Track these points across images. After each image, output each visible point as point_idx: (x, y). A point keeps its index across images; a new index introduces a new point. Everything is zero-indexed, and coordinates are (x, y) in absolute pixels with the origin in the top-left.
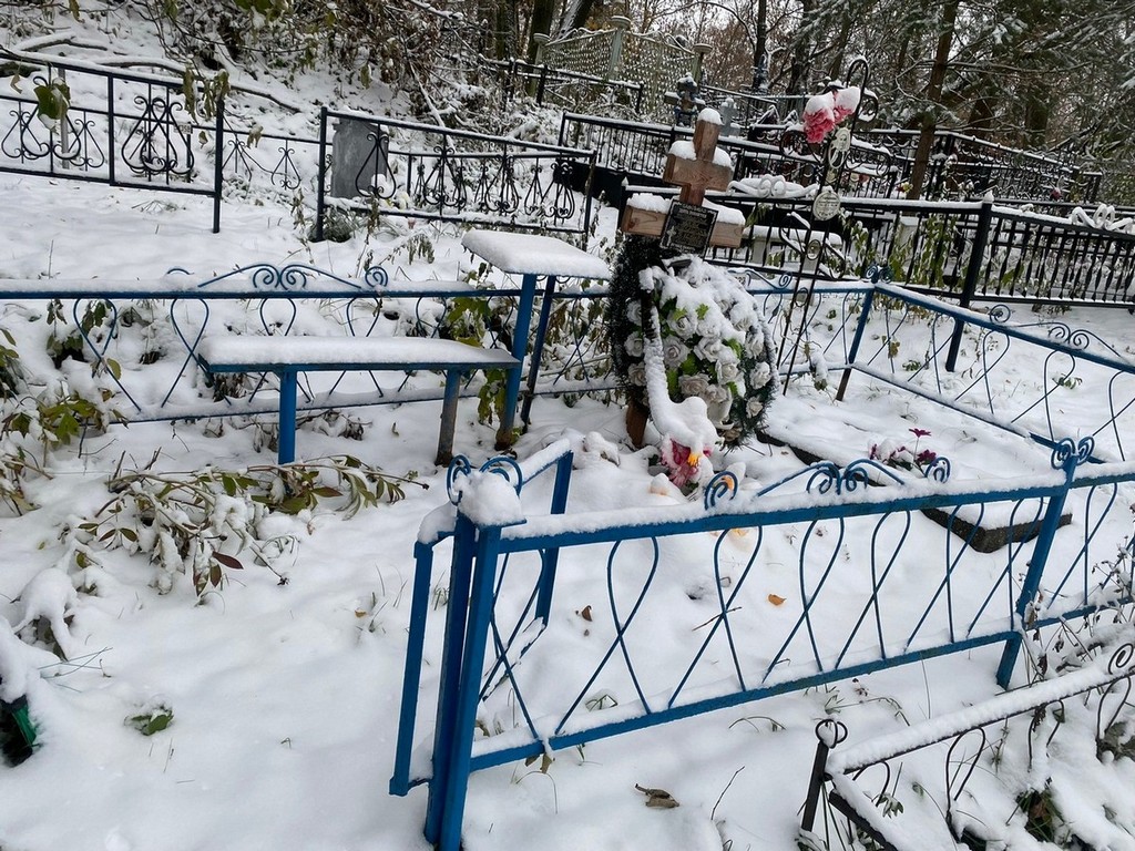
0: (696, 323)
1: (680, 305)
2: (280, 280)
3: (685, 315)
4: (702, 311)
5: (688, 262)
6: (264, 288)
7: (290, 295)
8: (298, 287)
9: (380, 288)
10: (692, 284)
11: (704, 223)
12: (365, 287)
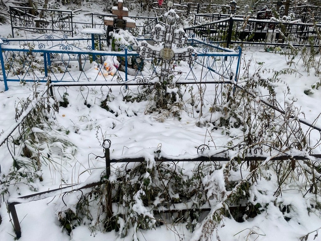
0: (118, 41)
1: (115, 38)
2: (49, 38)
3: (116, 40)
4: (120, 39)
5: (119, 30)
6: (47, 39)
7: (52, 40)
8: (52, 39)
9: (66, 39)
10: (120, 34)
11: (123, 22)
12: (63, 38)
